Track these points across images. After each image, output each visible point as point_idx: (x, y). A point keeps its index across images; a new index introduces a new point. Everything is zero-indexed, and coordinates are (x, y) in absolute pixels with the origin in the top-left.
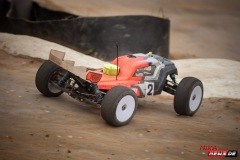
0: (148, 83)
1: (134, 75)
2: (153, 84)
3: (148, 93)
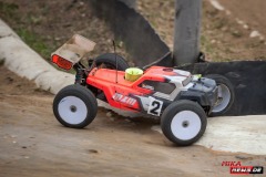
0: (154, 100)
1: (140, 85)
2: (161, 103)
3: (152, 111)
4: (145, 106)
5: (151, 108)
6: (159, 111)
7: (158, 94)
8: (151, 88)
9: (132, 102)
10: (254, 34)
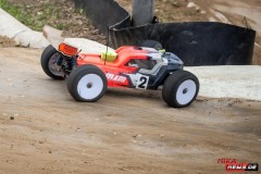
0: (141, 76)
1: (127, 65)
2: (148, 78)
3: (140, 86)
4: (134, 83)
5: (139, 83)
6: (146, 85)
7: (142, 70)
8: (136, 66)
9: (122, 79)
10: (190, 5)
